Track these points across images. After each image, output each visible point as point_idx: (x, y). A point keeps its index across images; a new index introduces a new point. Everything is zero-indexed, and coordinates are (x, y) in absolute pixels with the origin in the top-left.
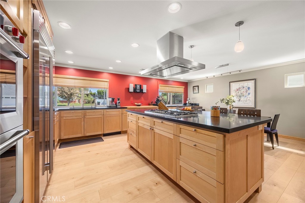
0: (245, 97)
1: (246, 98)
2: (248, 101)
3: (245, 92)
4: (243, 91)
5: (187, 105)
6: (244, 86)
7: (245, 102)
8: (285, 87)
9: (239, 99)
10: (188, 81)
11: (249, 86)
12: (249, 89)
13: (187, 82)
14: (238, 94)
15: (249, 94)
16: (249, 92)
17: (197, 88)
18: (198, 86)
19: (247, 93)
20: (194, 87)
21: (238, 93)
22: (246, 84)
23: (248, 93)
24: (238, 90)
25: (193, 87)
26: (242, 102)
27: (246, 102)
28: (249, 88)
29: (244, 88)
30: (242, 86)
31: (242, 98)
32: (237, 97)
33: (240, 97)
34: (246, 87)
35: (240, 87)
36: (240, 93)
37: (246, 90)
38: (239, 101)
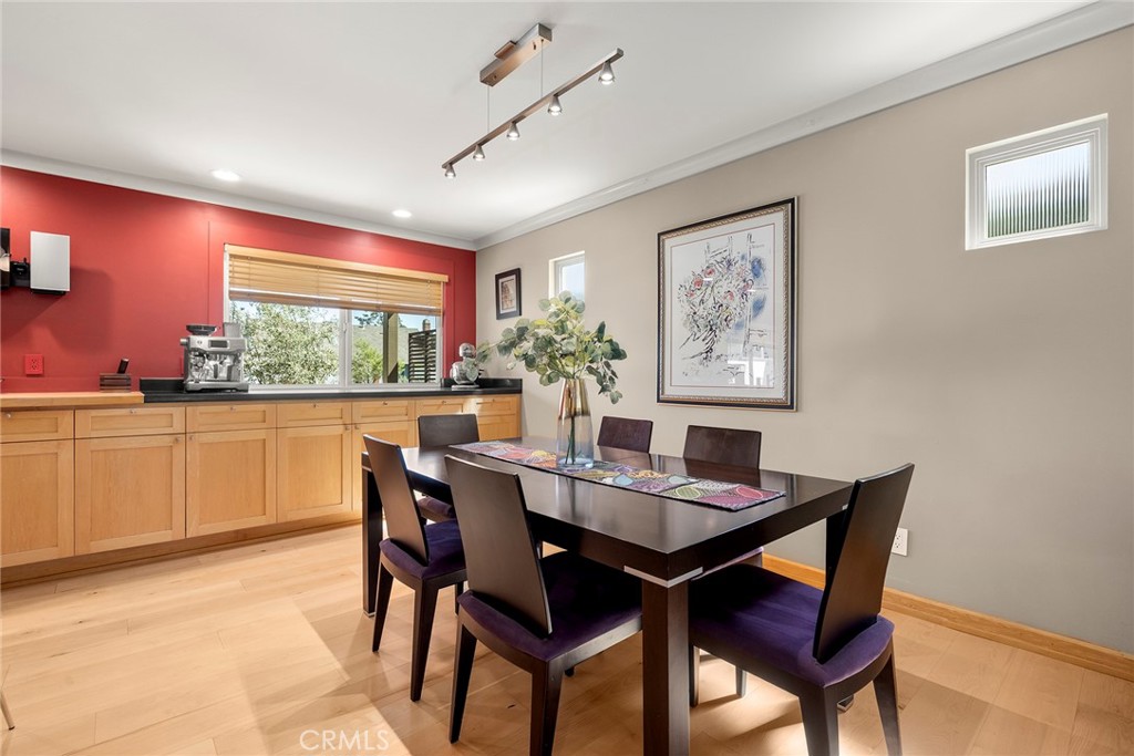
0: (739, 326)
1: (743, 332)
3: (737, 298)
4: (724, 287)
5: (454, 388)
6: (735, 256)
7: (736, 359)
8: (967, 248)
9: (702, 347)
10: (478, 241)
11: (756, 253)
12: (756, 275)
13: (474, 253)
14: (701, 311)
15: (758, 307)
16: (756, 291)
17: (510, 282)
18: (517, 272)
19: (750, 304)
20: (501, 281)
21: (702, 301)
22: (739, 240)
23: (751, 300)
24: (699, 284)
25: (498, 277)
26: (719, 365)
28: (757, 267)
29: (732, 268)
30: (719, 258)
31: (723, 335)
32: (696, 329)
33: (711, 329)
34: (743, 258)
35: (712, 261)
36: (710, 303)
37: (742, 284)
38: (704, 355)
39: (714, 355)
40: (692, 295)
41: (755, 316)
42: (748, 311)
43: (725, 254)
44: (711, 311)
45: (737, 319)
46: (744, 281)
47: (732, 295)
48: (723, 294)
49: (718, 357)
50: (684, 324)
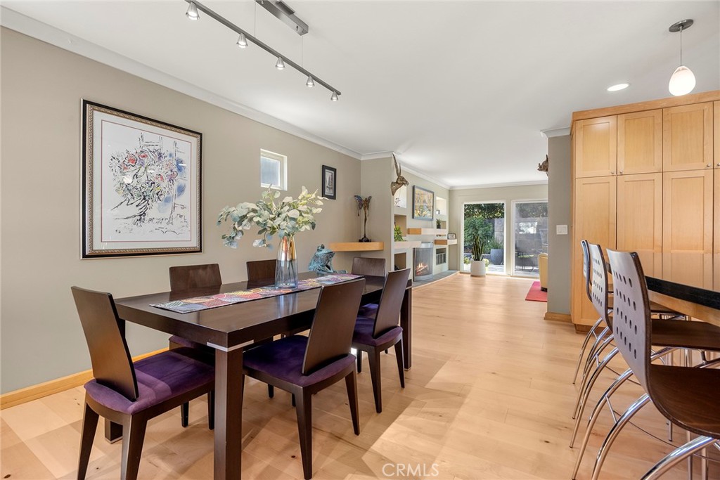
0: (167, 200)
1: (170, 205)
2: (177, 223)
3: (166, 181)
4: (155, 170)
6: (163, 151)
7: (164, 224)
9: (137, 211)
11: (179, 156)
12: (179, 169)
15: (181, 190)
16: (179, 181)
19: (175, 187)
21: (136, 176)
23: (176, 184)
24: (134, 161)
26: (151, 226)
27: (170, 227)
28: (179, 165)
29: (163, 160)
30: (152, 148)
31: (154, 204)
32: (129, 196)
33: (144, 199)
34: (171, 155)
35: (145, 148)
36: (144, 179)
37: (170, 173)
38: (139, 218)
39: (147, 218)
40: (125, 168)
41: (179, 195)
42: (174, 191)
43: (157, 148)
44: (144, 185)
45: (166, 196)
46: (171, 171)
47: (162, 178)
48: (155, 175)
49: (151, 220)
50: (117, 190)
